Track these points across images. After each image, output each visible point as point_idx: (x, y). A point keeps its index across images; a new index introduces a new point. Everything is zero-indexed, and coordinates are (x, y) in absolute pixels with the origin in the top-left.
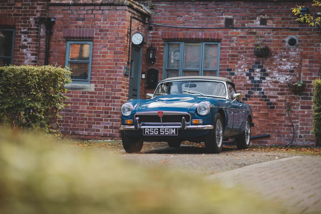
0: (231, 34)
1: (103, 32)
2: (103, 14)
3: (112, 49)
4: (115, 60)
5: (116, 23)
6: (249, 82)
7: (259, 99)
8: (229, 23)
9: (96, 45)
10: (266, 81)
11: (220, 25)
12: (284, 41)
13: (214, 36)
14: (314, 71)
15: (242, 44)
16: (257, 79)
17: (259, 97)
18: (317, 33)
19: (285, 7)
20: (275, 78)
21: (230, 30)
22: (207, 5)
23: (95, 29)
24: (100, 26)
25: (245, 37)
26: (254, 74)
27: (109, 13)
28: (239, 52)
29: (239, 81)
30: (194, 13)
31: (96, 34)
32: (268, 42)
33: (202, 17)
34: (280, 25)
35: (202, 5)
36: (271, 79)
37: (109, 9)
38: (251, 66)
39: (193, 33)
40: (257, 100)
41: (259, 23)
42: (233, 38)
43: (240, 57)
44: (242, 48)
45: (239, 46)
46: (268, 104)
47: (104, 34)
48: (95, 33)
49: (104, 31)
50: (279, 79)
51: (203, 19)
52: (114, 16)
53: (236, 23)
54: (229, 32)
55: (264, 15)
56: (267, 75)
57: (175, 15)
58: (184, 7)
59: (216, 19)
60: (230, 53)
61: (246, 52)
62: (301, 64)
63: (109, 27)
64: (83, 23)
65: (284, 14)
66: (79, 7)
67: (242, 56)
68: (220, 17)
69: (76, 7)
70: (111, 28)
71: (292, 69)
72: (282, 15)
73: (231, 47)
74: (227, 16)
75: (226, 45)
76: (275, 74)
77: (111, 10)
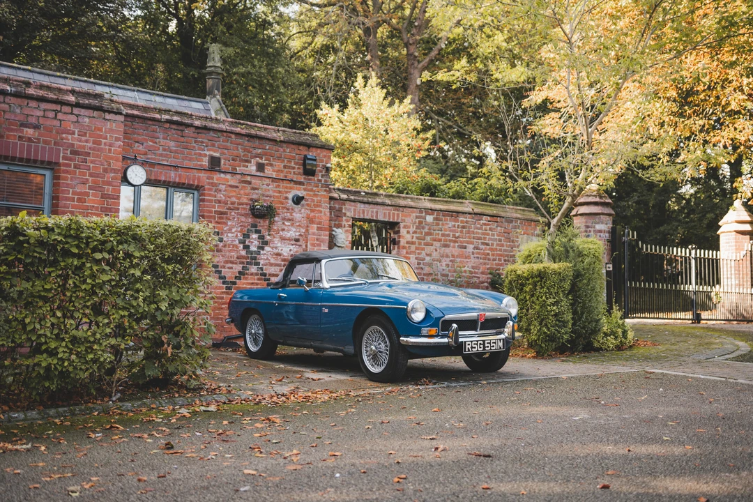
0: (217, 180)
1: (79, 155)
2: (78, 122)
3: (97, 189)
4: (103, 209)
5: (105, 144)
6: (243, 253)
7: (256, 277)
8: (215, 163)
9: (66, 179)
10: (265, 252)
11: (201, 165)
12: (287, 198)
13: (194, 181)
14: (323, 241)
15: (232, 196)
16: (253, 248)
17: (257, 274)
18: (325, 191)
19: (288, 150)
20: (276, 248)
21: (216, 174)
22: (182, 131)
23: (62, 148)
24: (73, 145)
25: (237, 187)
26: (249, 242)
27: (90, 122)
28: (229, 209)
29: (230, 251)
30: (162, 140)
31: (64, 158)
32: (267, 197)
33: (174, 148)
34: (282, 174)
35: (175, 129)
36: (271, 250)
37: (92, 115)
38: (246, 229)
39: (161, 173)
40: (254, 280)
41: (254, 168)
42: (221, 186)
43: (231, 215)
44: (233, 203)
45: (229, 199)
46: (268, 285)
47: (80, 160)
48: (61, 155)
49: (82, 155)
50: (282, 250)
51: (176, 152)
52: (100, 130)
53: (225, 164)
54: (215, 177)
55: (261, 158)
56: (266, 243)
57: (129, 139)
58: (147, 129)
59: (195, 154)
60: (216, 209)
61: (238, 209)
62: (307, 230)
63: (90, 148)
64: (37, 134)
65: (286, 160)
66: (26, 101)
67: (233, 214)
68: (202, 152)
69: (20, 100)
70: (94, 150)
71: (297, 237)
72: (284, 161)
73: (217, 200)
74: (212, 153)
75: (210, 195)
76: (276, 242)
77: (94, 117)
